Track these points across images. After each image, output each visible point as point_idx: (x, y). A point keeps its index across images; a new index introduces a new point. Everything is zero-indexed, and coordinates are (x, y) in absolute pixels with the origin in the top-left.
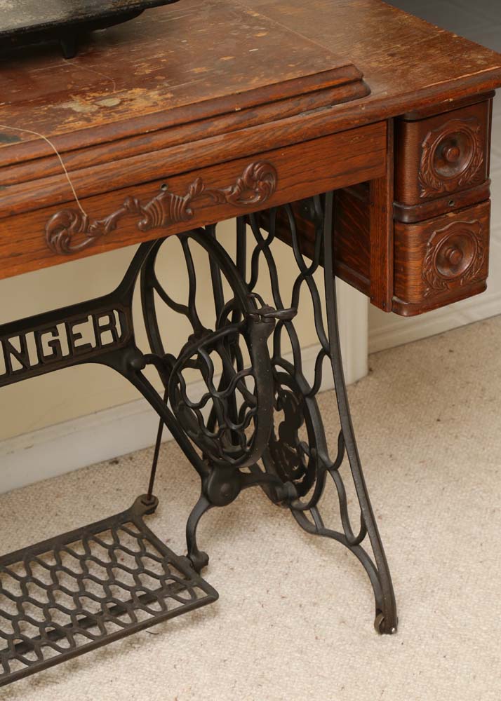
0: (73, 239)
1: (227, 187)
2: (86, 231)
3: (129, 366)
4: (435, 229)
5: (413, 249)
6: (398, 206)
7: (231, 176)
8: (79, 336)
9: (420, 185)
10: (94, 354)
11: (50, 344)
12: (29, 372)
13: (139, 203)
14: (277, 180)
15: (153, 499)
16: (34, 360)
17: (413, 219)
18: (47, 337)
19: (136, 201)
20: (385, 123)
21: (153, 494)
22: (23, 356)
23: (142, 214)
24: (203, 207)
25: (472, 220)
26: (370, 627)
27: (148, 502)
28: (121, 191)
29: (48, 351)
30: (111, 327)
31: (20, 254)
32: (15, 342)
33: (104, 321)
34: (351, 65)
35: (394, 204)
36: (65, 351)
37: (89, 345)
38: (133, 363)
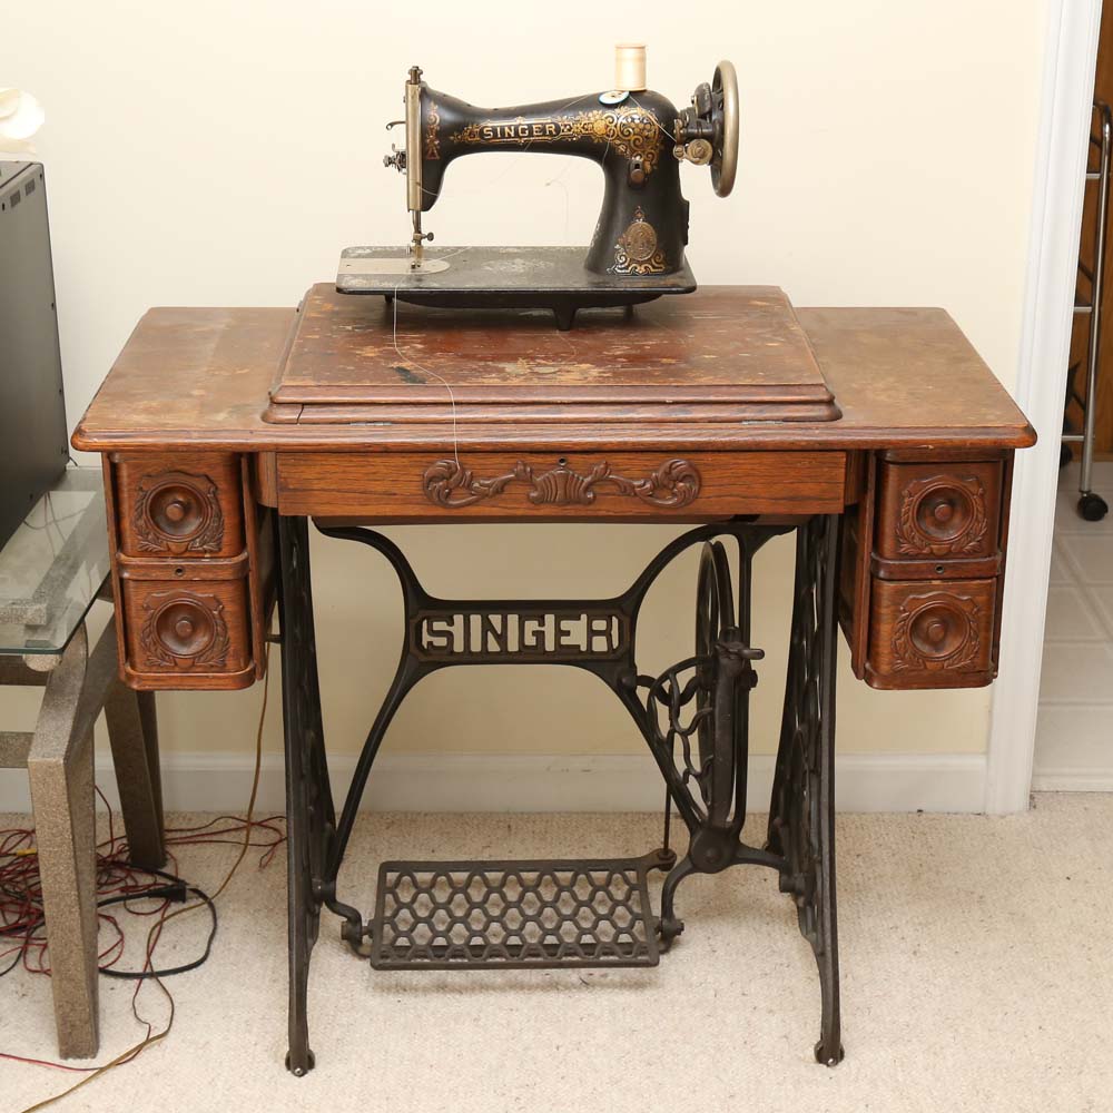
0: (453, 492)
1: (638, 479)
2: (469, 486)
3: (620, 681)
4: (911, 593)
5: (885, 611)
6: (878, 558)
7: (645, 468)
8: (567, 633)
9: (899, 537)
10: (579, 657)
11: (534, 633)
12: (504, 657)
13: (531, 471)
14: (701, 486)
15: (670, 854)
16: (513, 646)
17: (887, 576)
18: (531, 625)
19: (529, 469)
20: (844, 454)
21: (670, 847)
22: (502, 638)
23: (534, 486)
24: (608, 494)
25: (964, 594)
26: (811, 1053)
27: (662, 856)
28: (511, 455)
29: (530, 641)
30: (607, 633)
31: (395, 494)
32: (496, 620)
33: (600, 625)
34: (821, 385)
35: (872, 554)
36: (550, 646)
37: (579, 646)
38: (624, 680)
